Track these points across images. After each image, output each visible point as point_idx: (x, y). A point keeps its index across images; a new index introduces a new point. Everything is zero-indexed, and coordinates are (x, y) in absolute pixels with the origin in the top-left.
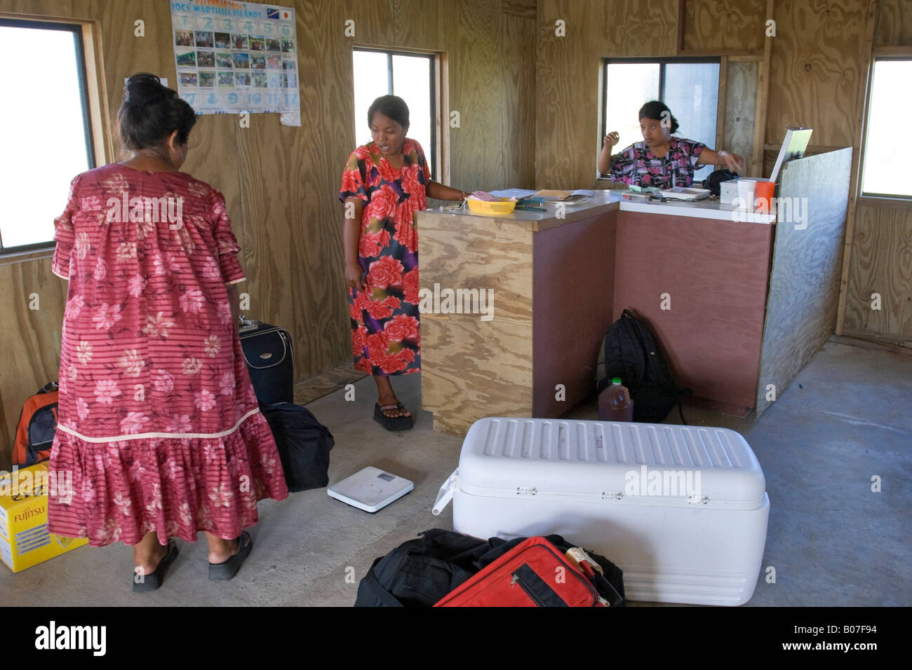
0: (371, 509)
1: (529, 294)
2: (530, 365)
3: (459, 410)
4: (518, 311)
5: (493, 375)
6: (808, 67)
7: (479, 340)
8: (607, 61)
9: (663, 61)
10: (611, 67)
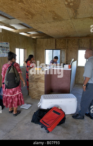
0: (27, 108)
1: (44, 80)
2: (44, 89)
3: (34, 96)
4: (43, 82)
5: (39, 90)
6: (71, 51)
7: (37, 86)
8: (46, 49)
9: (53, 50)
10: (46, 50)
